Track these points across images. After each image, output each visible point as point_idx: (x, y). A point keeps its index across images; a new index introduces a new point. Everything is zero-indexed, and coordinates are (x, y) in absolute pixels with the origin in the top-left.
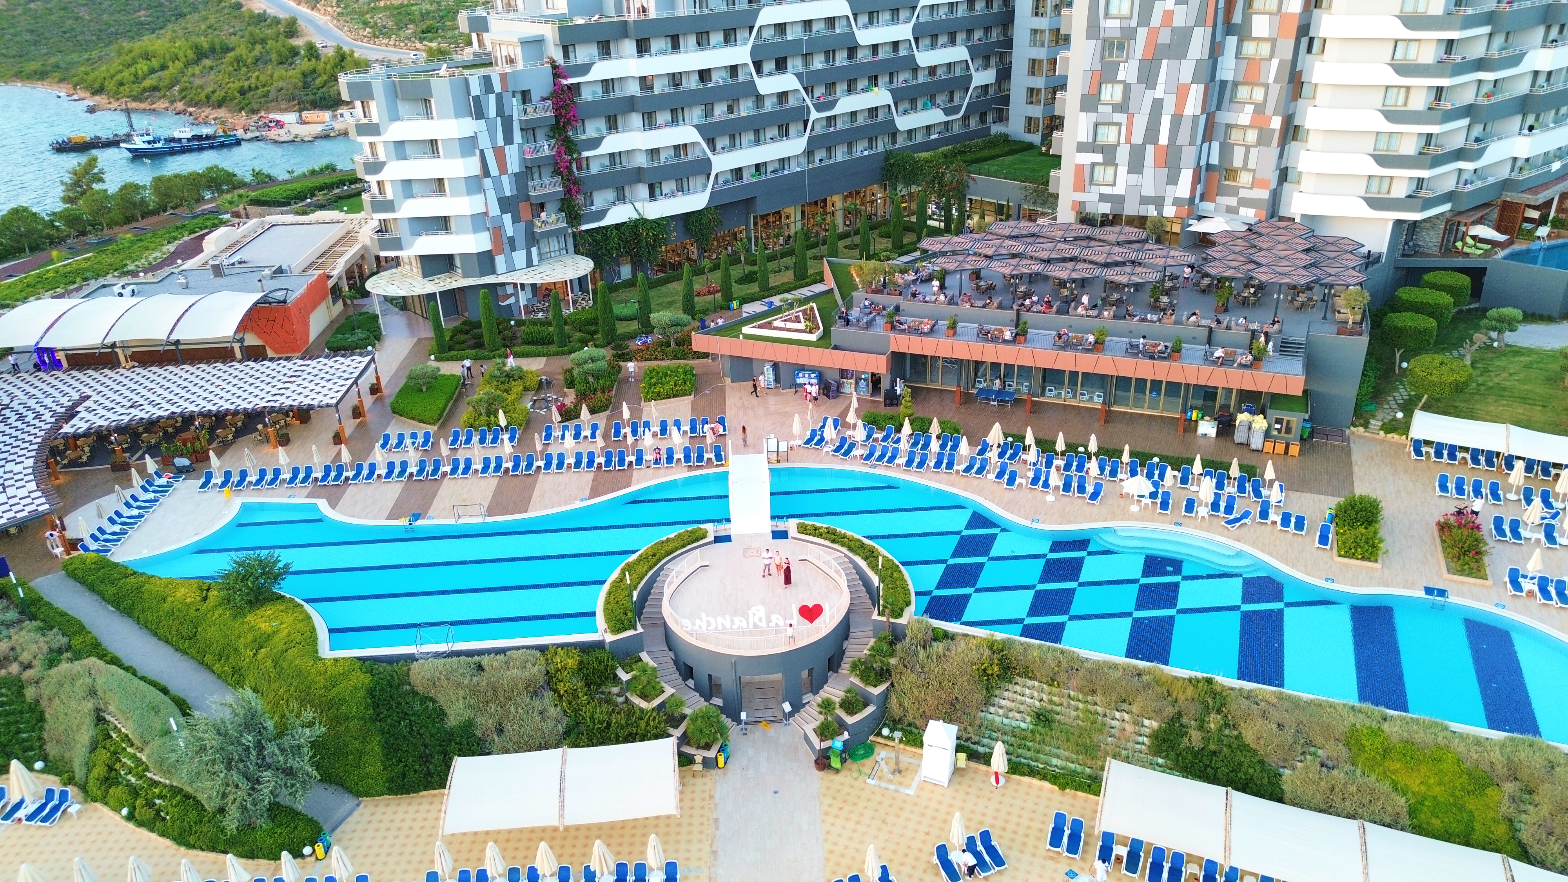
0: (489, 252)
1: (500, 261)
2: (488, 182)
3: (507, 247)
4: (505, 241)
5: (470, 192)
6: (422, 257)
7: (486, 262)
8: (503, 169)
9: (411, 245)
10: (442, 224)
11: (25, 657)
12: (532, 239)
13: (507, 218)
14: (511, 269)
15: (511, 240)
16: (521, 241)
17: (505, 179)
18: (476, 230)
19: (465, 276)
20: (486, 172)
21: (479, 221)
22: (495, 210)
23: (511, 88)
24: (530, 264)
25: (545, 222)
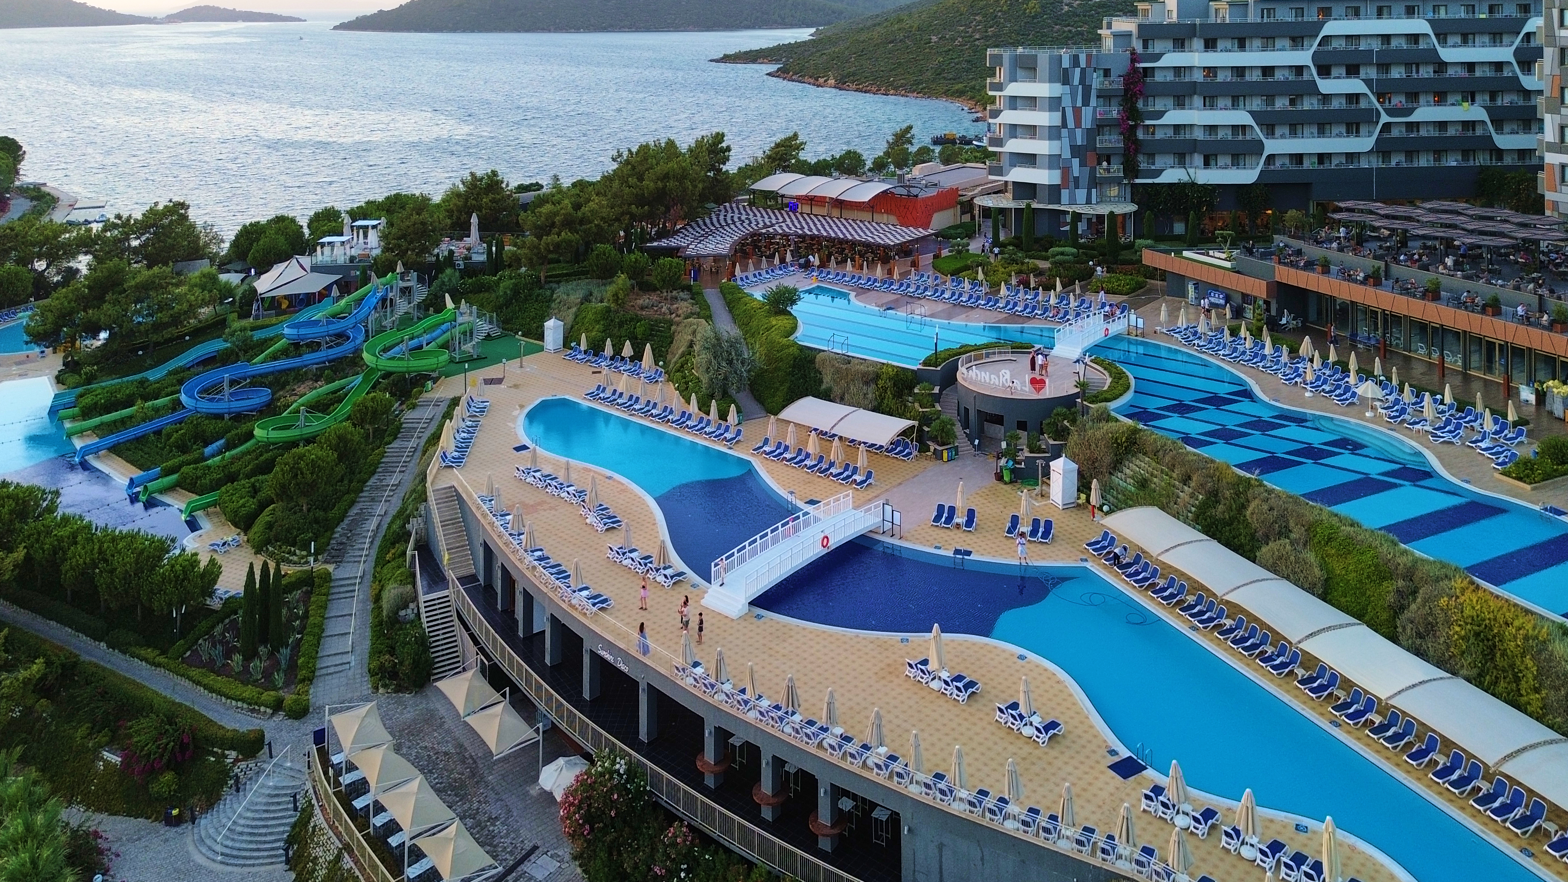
0: (1058, 185)
1: (1065, 193)
4: (1071, 179)
5: (1050, 138)
6: (1014, 183)
8: (1078, 124)
9: (1010, 172)
10: (1031, 159)
11: (680, 312)
12: (1094, 182)
13: (1076, 162)
14: (1073, 201)
15: (1076, 179)
16: (1084, 181)
17: (1079, 132)
18: (1051, 168)
19: (1039, 202)
20: (1064, 124)
21: (1053, 161)
22: (1067, 154)
23: (1094, 65)
24: (1089, 202)
25: (1107, 170)
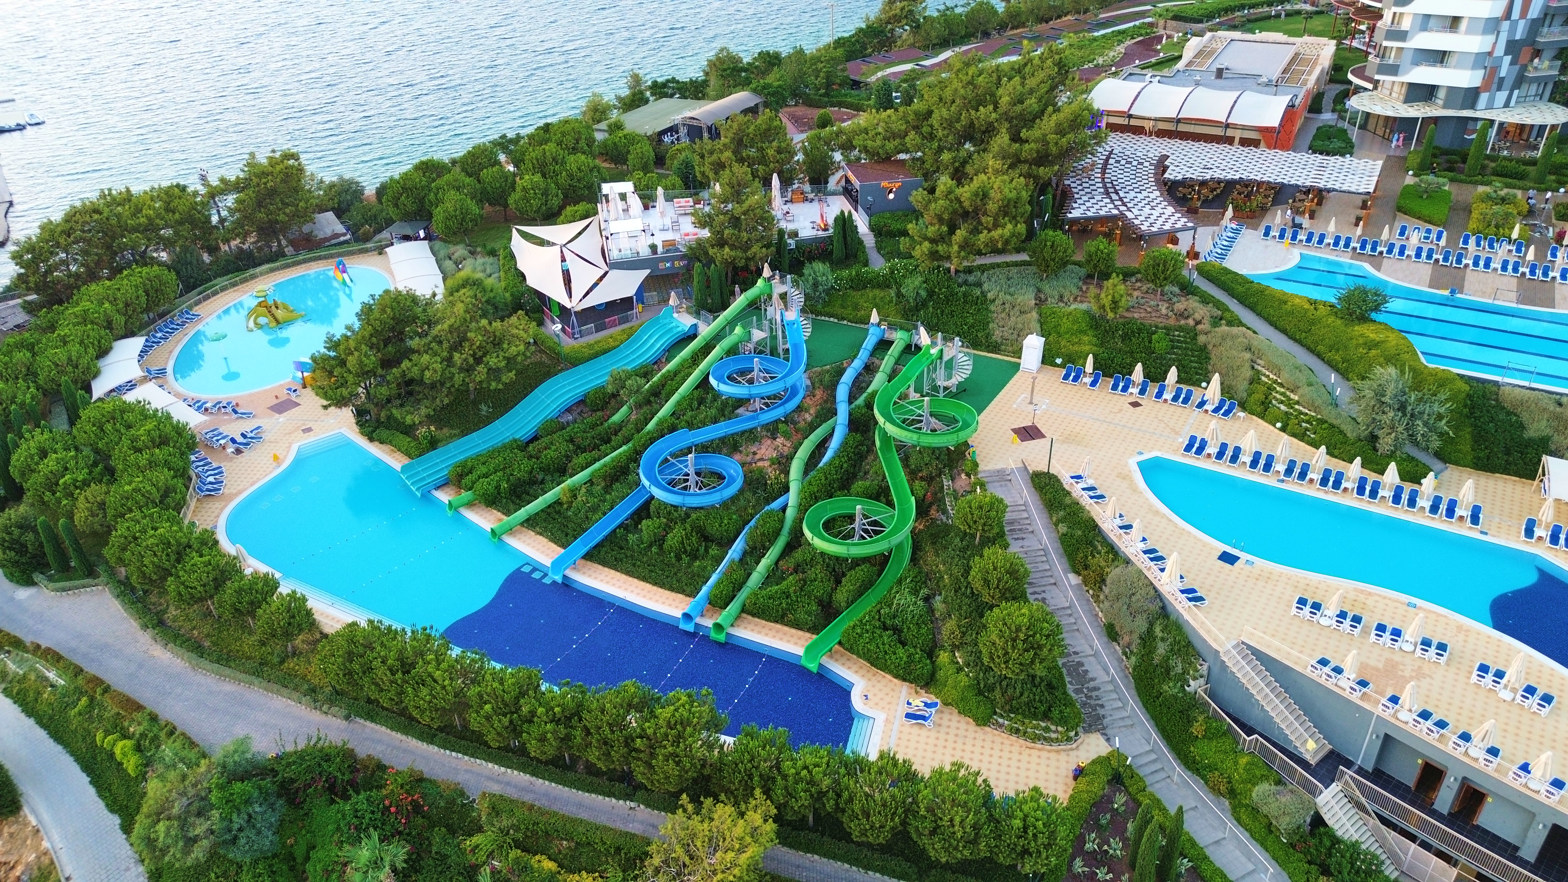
0: (1478, 88)
1: (1484, 97)
2: (1506, 25)
3: (1495, 86)
4: (1496, 80)
5: (1485, 32)
6: (1411, 85)
7: (1470, 96)
8: (1524, 14)
9: (1407, 72)
10: (1440, 57)
11: (1197, 316)
12: (1520, 81)
13: (1508, 59)
14: (1490, 107)
15: (1502, 80)
16: (1508, 84)
17: (1522, 23)
18: (1474, 67)
19: (1445, 107)
20: (1508, 15)
21: (1482, 60)
22: (1500, 51)
24: (1507, 105)
25: (1536, 68)
